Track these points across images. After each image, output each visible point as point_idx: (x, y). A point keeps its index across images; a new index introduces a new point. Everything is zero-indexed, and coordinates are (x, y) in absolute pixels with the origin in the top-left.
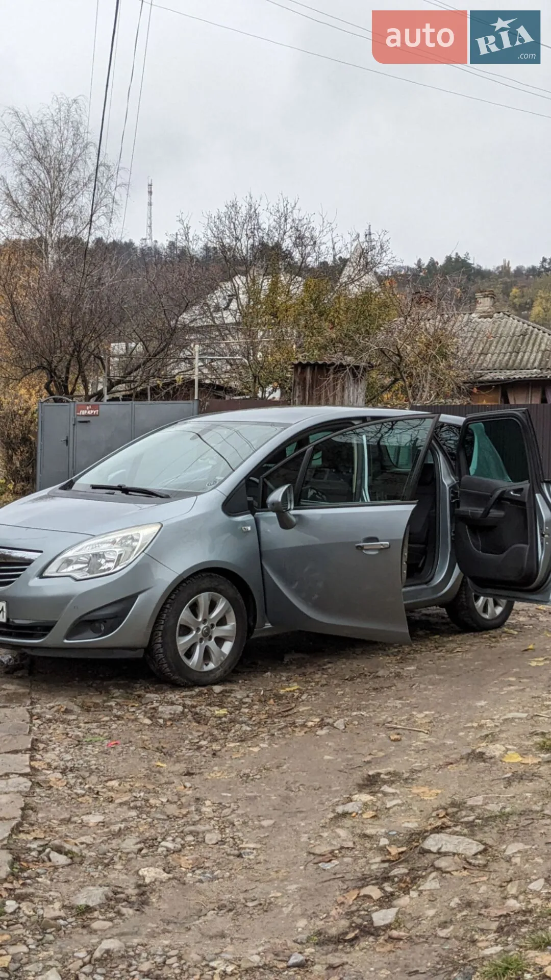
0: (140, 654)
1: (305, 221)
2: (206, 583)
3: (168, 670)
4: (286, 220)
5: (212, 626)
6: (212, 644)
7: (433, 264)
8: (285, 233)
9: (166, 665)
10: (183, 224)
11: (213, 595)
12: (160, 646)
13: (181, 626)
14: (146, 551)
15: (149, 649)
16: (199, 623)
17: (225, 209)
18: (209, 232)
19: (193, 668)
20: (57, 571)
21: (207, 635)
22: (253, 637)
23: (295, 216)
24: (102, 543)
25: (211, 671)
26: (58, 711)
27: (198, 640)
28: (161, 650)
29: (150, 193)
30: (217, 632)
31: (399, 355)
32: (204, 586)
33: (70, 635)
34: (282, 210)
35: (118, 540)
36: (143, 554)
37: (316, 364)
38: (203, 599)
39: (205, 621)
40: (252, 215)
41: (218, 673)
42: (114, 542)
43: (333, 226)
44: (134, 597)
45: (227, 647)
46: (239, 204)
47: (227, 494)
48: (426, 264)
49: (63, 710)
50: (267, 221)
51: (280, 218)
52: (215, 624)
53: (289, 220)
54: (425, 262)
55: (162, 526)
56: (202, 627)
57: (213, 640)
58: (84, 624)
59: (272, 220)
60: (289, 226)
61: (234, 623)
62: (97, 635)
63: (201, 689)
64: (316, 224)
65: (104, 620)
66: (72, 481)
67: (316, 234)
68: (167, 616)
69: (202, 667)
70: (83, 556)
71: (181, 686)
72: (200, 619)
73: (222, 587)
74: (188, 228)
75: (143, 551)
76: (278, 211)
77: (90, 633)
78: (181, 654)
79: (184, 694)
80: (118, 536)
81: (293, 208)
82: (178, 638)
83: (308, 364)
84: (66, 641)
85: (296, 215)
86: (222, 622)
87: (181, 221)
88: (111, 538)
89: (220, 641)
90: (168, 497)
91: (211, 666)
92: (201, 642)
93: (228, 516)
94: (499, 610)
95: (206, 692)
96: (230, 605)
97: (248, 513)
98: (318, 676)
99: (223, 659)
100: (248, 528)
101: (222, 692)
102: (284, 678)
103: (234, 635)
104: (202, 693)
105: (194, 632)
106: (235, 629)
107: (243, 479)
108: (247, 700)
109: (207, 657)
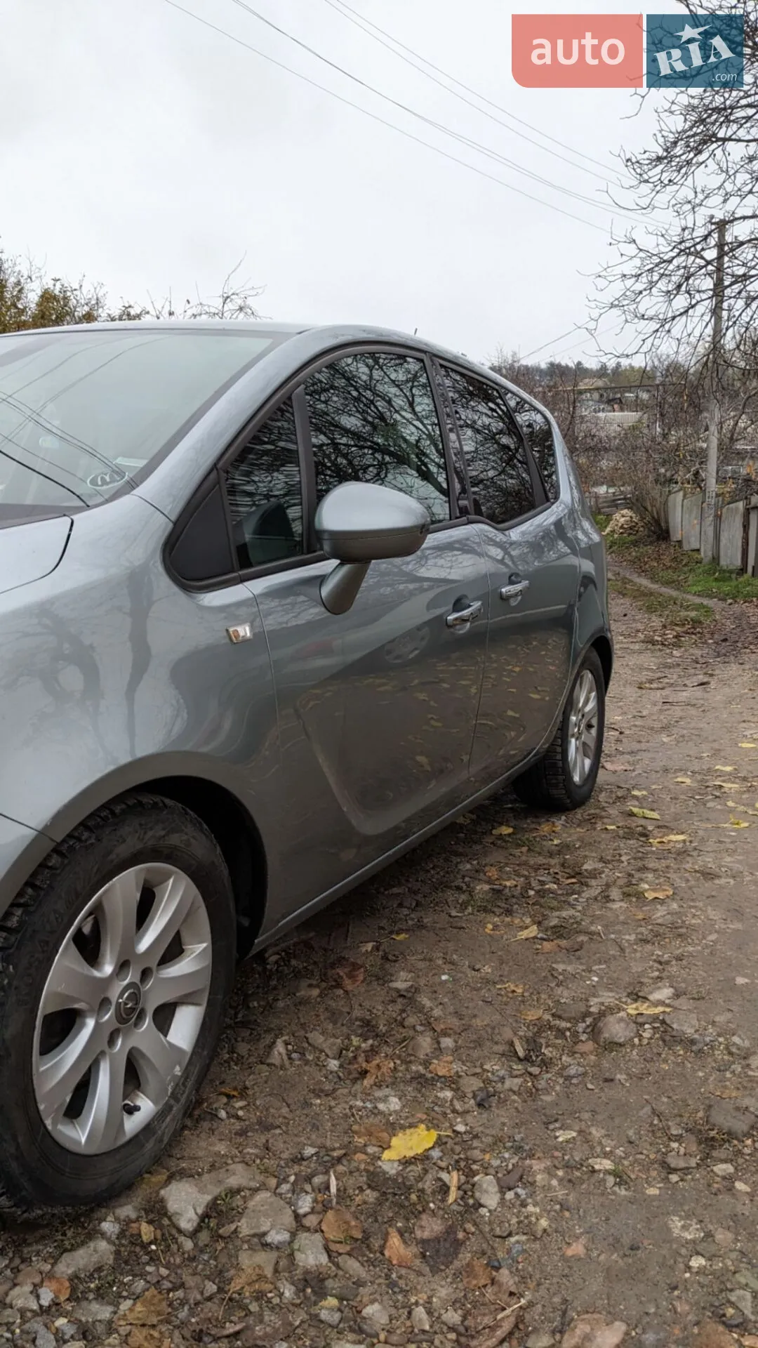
2: (130, 837)
5: (146, 974)
6: (144, 1035)
11: (148, 870)
13: (48, 1017)
16: (105, 981)
19: (90, 1147)
21: (129, 1015)
22: (252, 954)
25: (148, 1129)
27: (103, 1044)
30: (160, 989)
32: (123, 850)
38: (121, 890)
39: (122, 966)
41: (169, 1124)
45: (185, 1028)
47: (173, 510)
52: (154, 963)
56: (115, 990)
57: (148, 1021)
61: (204, 944)
72: (108, 969)
73: (175, 839)
78: (52, 1122)
82: (40, 1067)
86: (173, 950)
89: (164, 1016)
91: (146, 1111)
92: (111, 1042)
93: (186, 588)
94: (588, 762)
95: (147, 1231)
96: (194, 891)
97: (242, 580)
98: (425, 1043)
99: (178, 1071)
100: (245, 631)
101: (205, 1217)
102: (333, 1064)
103: (205, 982)
104: (136, 1240)
105: (90, 1023)
106: (208, 961)
107: (214, 467)
108: (311, 1256)
109: (133, 1076)
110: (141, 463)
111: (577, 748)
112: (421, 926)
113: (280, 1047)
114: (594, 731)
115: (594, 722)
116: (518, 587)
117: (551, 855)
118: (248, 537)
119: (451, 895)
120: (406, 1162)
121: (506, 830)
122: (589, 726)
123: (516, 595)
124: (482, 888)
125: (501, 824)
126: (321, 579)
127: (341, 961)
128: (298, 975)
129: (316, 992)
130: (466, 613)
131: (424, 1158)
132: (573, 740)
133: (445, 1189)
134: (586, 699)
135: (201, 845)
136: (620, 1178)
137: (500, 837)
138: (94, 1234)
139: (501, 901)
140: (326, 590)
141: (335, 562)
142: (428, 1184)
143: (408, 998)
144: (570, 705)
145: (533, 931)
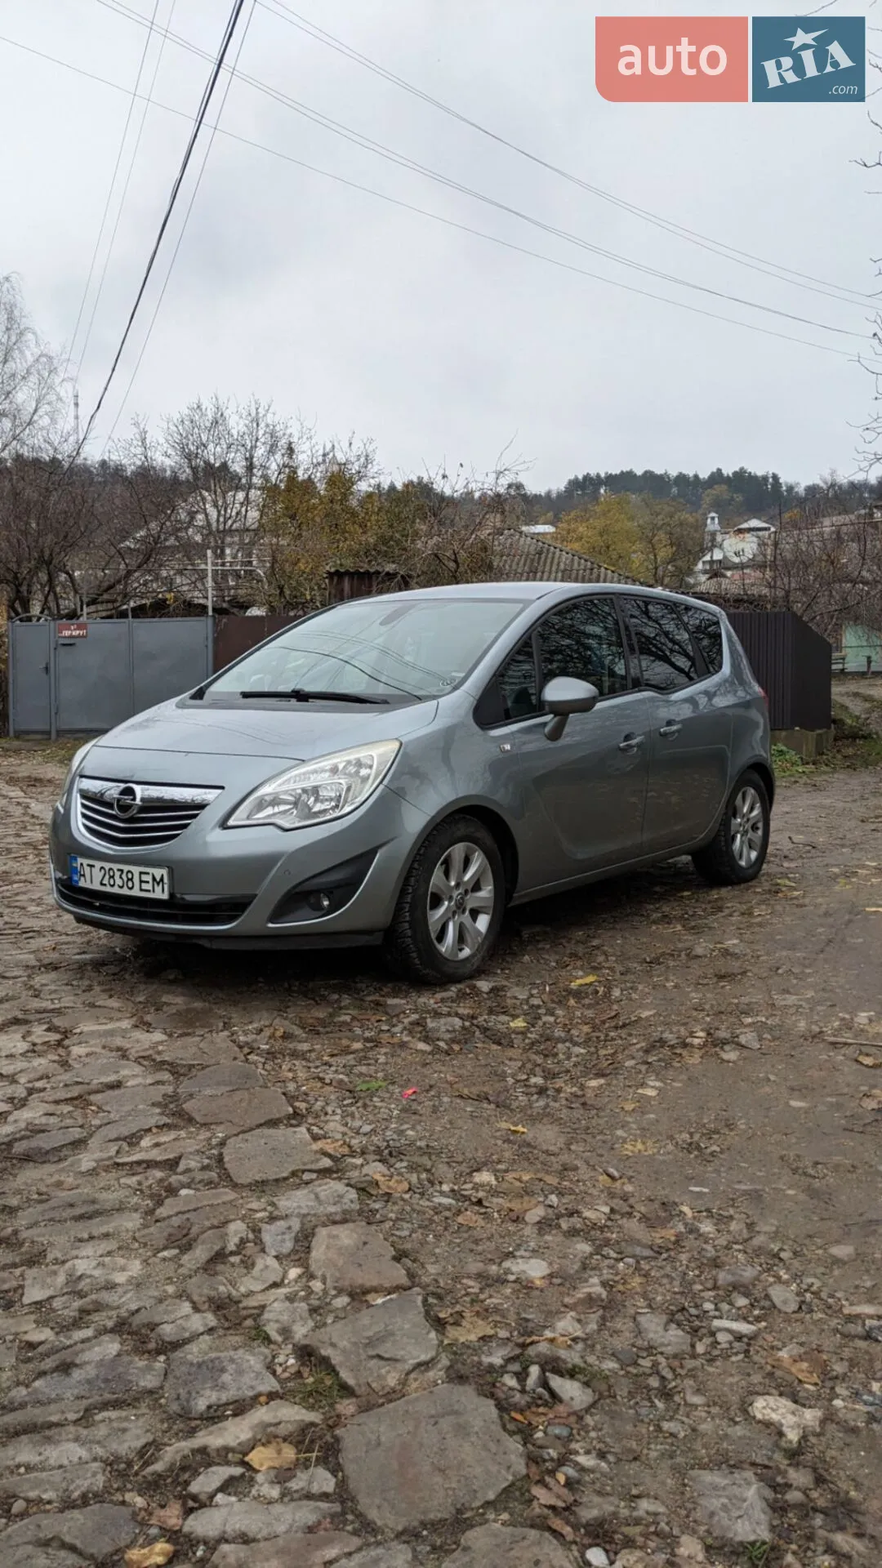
0: (376, 940)
1: (280, 426)
2: (462, 829)
3: (417, 961)
4: (258, 425)
5: (466, 892)
6: (466, 918)
7: (392, 488)
8: (257, 440)
9: (414, 955)
10: (138, 428)
11: (468, 846)
12: (406, 925)
13: (432, 894)
14: (385, 782)
15: (391, 932)
16: (452, 888)
17: (187, 411)
19: (446, 955)
20: (248, 818)
21: (460, 907)
22: (512, 904)
23: (270, 422)
24: (315, 772)
25: (467, 959)
26: (272, 1037)
27: (450, 915)
28: (409, 933)
30: (472, 901)
31: (456, 561)
32: (459, 834)
33: (278, 914)
34: (253, 413)
35: (341, 767)
36: (381, 787)
37: (357, 573)
38: (458, 851)
39: (458, 885)
40: (219, 420)
41: (476, 962)
42: (334, 770)
43: (313, 432)
44: (373, 852)
45: (483, 923)
46: (204, 407)
47: (477, 696)
48: (386, 487)
49: (279, 1034)
50: (236, 425)
51: (251, 422)
52: (470, 888)
53: (262, 425)
54: (386, 486)
55: (401, 744)
56: (455, 894)
57: (467, 913)
58: (299, 898)
59: (242, 425)
60: (261, 432)
61: (490, 887)
62: (321, 913)
63: (459, 986)
64: (294, 430)
65: (329, 891)
66: (201, 689)
67: (295, 439)
68: (417, 881)
69: (457, 955)
70: (286, 792)
71: (435, 985)
72: (453, 883)
73: (478, 836)
74: (146, 432)
75: (381, 782)
76: (249, 414)
77: (307, 911)
78: (433, 936)
79: (439, 996)
80: (340, 760)
81: (267, 411)
82: (429, 913)
83: (347, 573)
84: (270, 925)
85: (269, 419)
86: (477, 887)
87: (137, 424)
88: (327, 763)
89: (475, 914)
90: (385, 702)
91: (467, 952)
92: (454, 916)
93: (482, 729)
94: (754, 855)
95: (468, 991)
96: (486, 861)
97: (506, 725)
98: (601, 958)
99: (480, 939)
100: (508, 747)
101: (492, 990)
102: (554, 964)
103: (491, 903)
104: (465, 994)
105: (446, 903)
106: (492, 895)
107: (494, 675)
108: (536, 1002)
109: (461, 939)
110: (462, 675)
111: (742, 842)
112: (614, 928)
113: (527, 957)
114: (760, 832)
115: (760, 825)
116: (674, 728)
117: (710, 902)
118: (510, 704)
119: (637, 918)
120: (581, 985)
121: (686, 893)
122: (754, 828)
123: (674, 732)
124: (655, 916)
125: (683, 890)
126: (544, 724)
127: (564, 937)
128: (538, 941)
129: (548, 946)
130: (634, 742)
131: (591, 984)
132: (739, 836)
133: (597, 992)
134: (749, 806)
135: (489, 841)
136: (675, 987)
137: (682, 897)
138: (448, 990)
139: (666, 919)
140: (547, 730)
141: (552, 716)
142: (590, 990)
143: (597, 948)
144: (734, 812)
145: (679, 927)
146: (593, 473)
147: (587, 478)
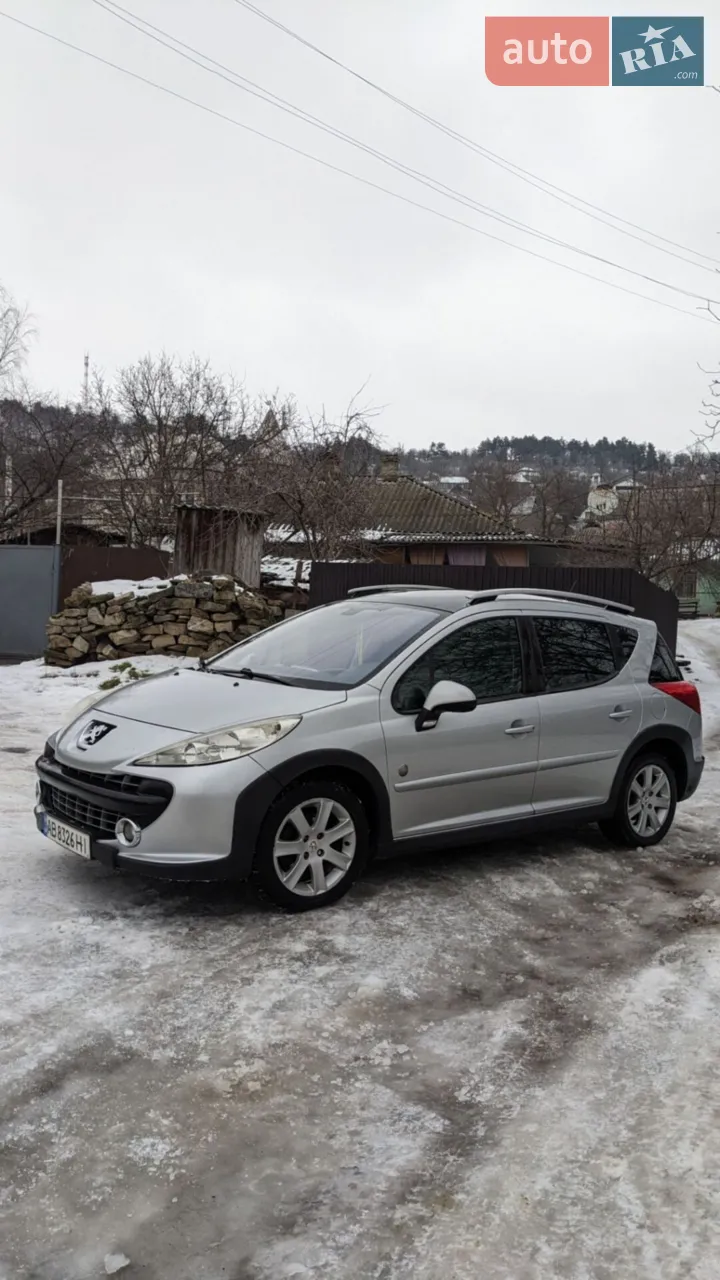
1: (216, 381)
8: (197, 392)
17: (138, 365)
18: (122, 386)
23: (207, 375)
29: (87, 364)
31: (300, 502)
34: (194, 368)
37: (203, 509)
40: (165, 374)
43: (243, 386)
46: (153, 361)
50: (180, 379)
51: (192, 376)
53: (202, 380)
59: (184, 379)
60: (201, 385)
64: (227, 384)
67: (227, 393)
76: (190, 369)
81: (206, 367)
83: (194, 509)
85: (209, 374)
146: (502, 437)
147: (497, 440)
